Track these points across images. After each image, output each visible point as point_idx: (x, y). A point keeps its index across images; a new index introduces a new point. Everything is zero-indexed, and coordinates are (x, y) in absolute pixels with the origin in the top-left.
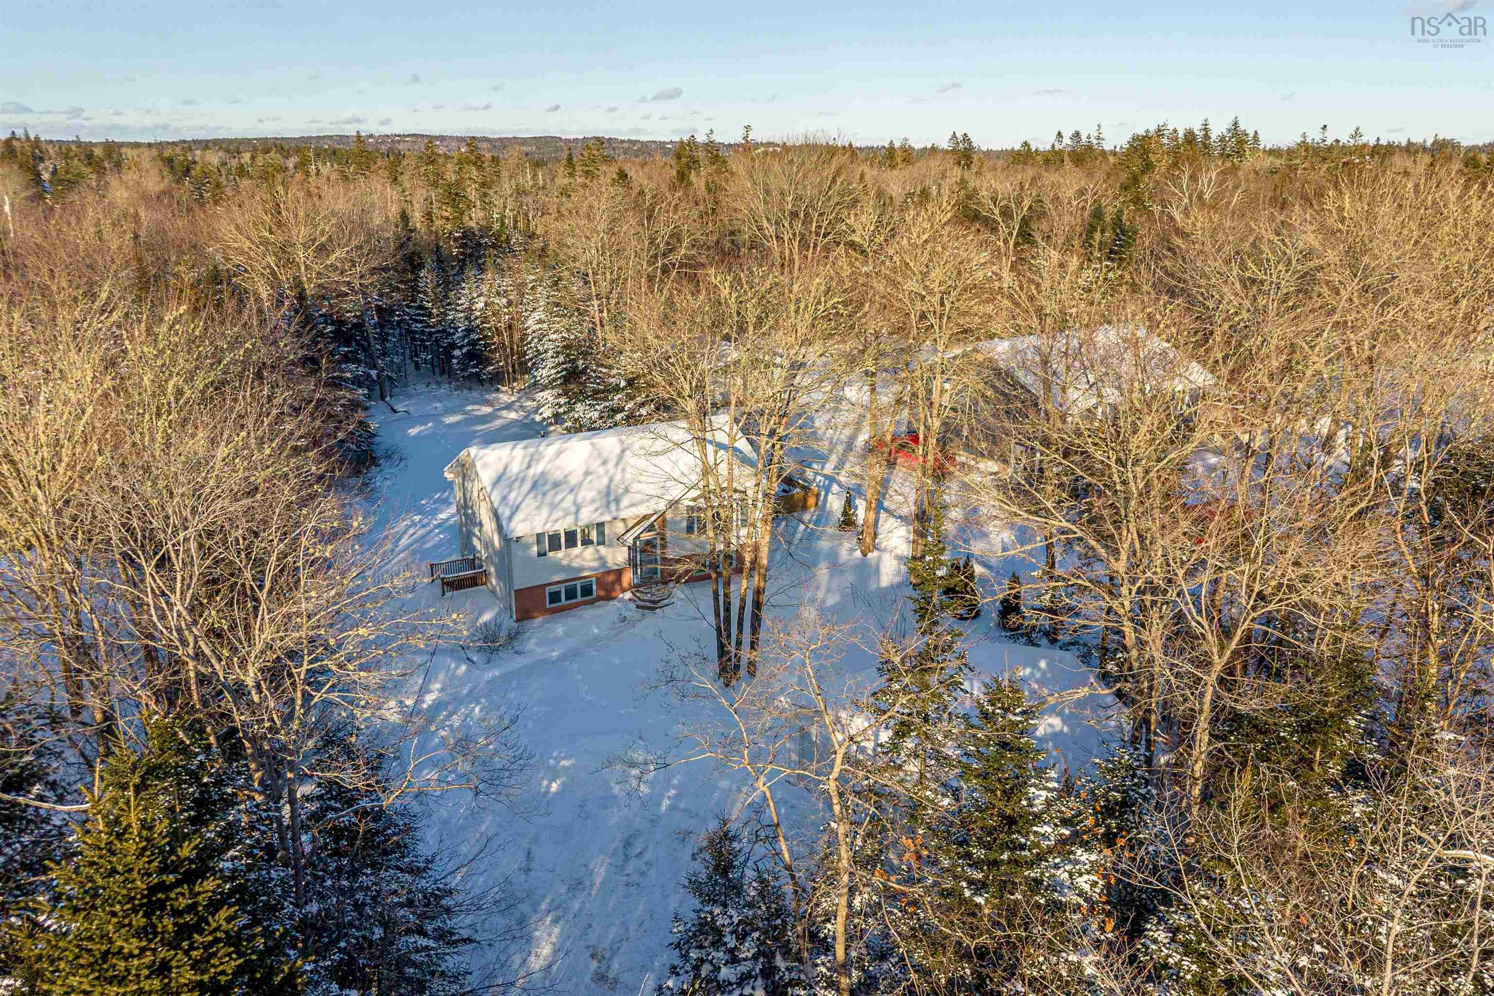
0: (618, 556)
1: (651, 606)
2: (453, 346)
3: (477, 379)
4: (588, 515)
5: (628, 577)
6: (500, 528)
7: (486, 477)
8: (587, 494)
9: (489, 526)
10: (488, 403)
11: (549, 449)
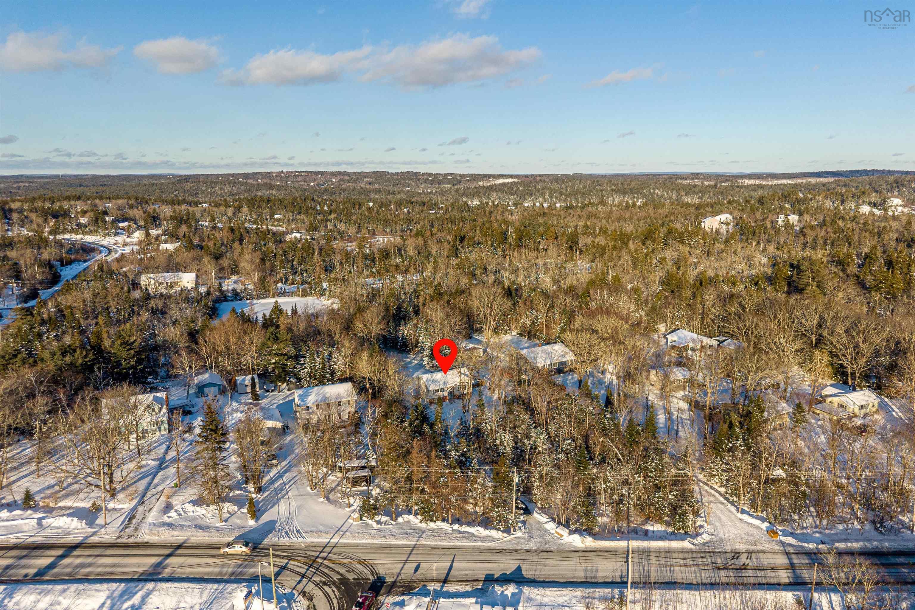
0: (446, 394)
1: (451, 403)
2: (398, 342)
3: (404, 351)
4: (441, 386)
5: (448, 398)
6: (427, 388)
7: (424, 380)
8: (441, 383)
9: (424, 388)
10: (408, 358)
11: (434, 375)
